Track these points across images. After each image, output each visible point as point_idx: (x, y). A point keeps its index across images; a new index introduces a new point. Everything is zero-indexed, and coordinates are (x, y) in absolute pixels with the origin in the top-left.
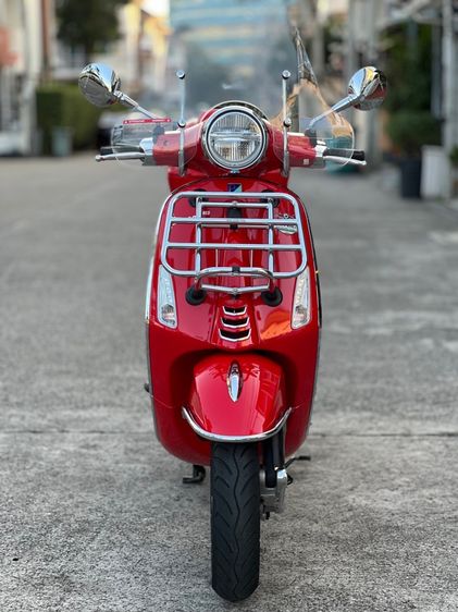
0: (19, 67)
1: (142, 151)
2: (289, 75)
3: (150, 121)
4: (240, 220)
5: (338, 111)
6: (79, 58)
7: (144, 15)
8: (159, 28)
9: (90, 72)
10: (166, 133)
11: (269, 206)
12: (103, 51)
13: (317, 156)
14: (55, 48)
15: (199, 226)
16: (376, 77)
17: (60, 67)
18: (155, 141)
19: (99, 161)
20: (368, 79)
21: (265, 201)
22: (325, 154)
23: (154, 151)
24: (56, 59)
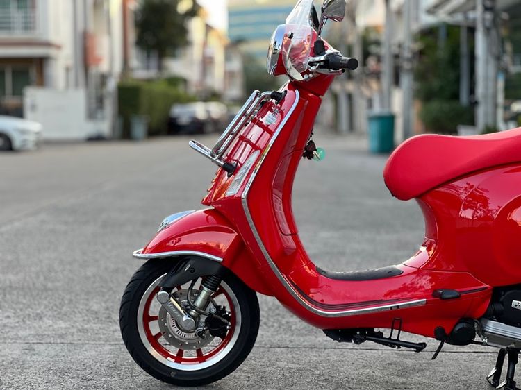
0: (104, 67)
6: (154, 62)
7: (208, 28)
8: (220, 38)
12: (174, 56)
14: (133, 52)
17: (138, 69)
24: (134, 62)
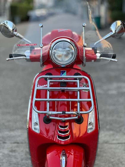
1: (25, 56)
2: (86, 25)
3: (28, 45)
4: (65, 88)
5: (105, 39)
9: (4, 24)
10: (36, 49)
11: (78, 81)
13: (97, 58)
15: (49, 91)
16: (121, 24)
18: (31, 52)
19: (8, 60)
20: (118, 25)
21: (76, 79)
22: (100, 57)
23: (30, 57)
